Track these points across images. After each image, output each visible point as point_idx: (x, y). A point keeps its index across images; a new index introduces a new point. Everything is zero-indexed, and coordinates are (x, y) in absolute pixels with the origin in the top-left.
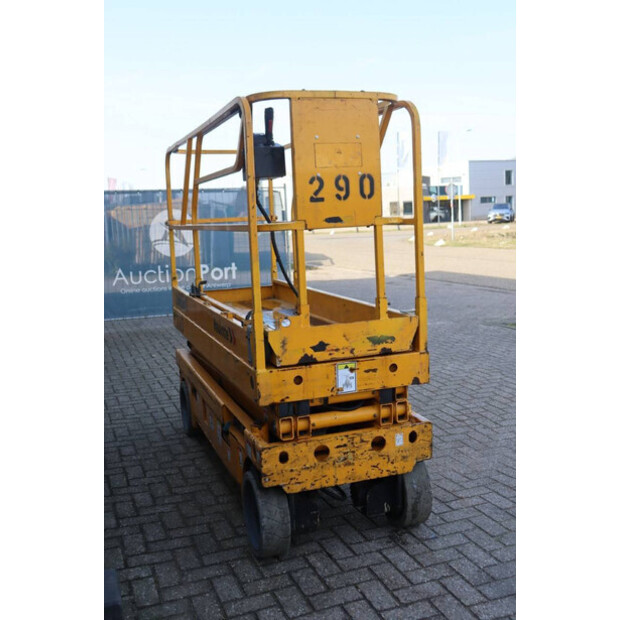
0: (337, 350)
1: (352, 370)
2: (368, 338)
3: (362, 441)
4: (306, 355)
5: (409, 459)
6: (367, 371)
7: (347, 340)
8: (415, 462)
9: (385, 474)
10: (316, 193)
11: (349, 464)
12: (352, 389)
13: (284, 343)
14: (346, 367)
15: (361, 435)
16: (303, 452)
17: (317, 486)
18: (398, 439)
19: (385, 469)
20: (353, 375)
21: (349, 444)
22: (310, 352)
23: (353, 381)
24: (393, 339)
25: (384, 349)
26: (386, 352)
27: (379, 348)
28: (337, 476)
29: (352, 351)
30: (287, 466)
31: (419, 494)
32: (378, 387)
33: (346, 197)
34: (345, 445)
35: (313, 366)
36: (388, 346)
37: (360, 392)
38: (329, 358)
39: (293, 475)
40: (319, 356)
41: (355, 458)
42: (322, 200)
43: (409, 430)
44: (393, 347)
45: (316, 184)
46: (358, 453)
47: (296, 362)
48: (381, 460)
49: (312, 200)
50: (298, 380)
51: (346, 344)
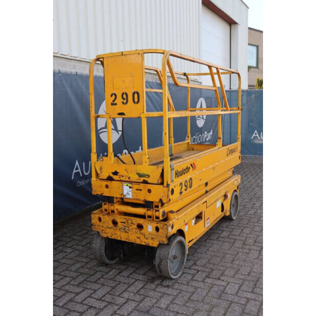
0: (123, 176)
1: (130, 187)
2: (137, 173)
3: (132, 223)
4: (110, 176)
5: (155, 240)
6: (137, 190)
7: (127, 172)
8: (158, 243)
9: (143, 244)
10: (114, 101)
11: (126, 232)
12: (130, 196)
13: (101, 169)
14: (127, 185)
15: (131, 220)
16: (108, 220)
17: (113, 237)
18: (150, 228)
19: (143, 241)
20: (131, 190)
21: (126, 223)
22: (111, 175)
23: (130, 193)
24: (149, 176)
25: (144, 180)
26: (145, 182)
27: (142, 179)
28: (122, 236)
29: (129, 178)
30: (101, 224)
31: (161, 261)
32: (142, 199)
33: (126, 103)
34: (124, 223)
35: (113, 181)
36: (146, 179)
37: (134, 199)
38: (119, 179)
39: (103, 228)
40: (115, 177)
41: (129, 230)
42: (116, 104)
43: (155, 225)
44: (149, 180)
45: (114, 96)
46: (130, 228)
47: (106, 178)
48: (141, 235)
49: (112, 104)
50: (107, 186)
51: (126, 174)
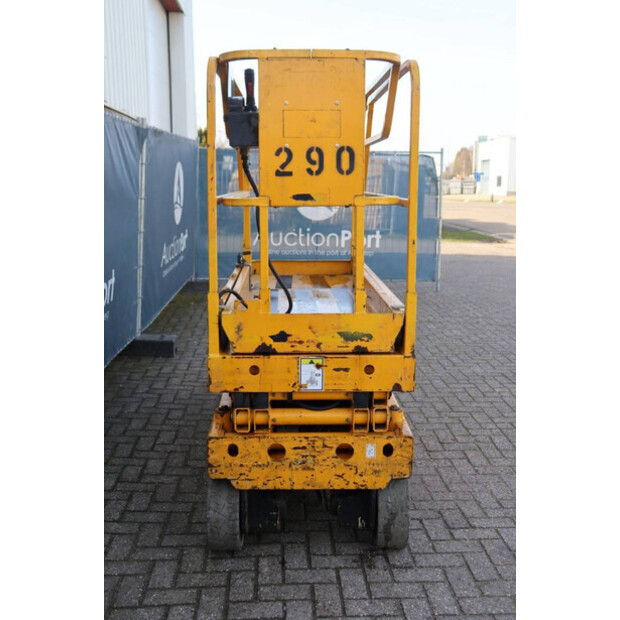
0: (301, 342)
1: (318, 366)
2: (340, 333)
3: (325, 446)
4: (264, 344)
5: (382, 474)
6: (337, 370)
7: (314, 333)
8: (389, 479)
9: (352, 487)
10: (283, 166)
11: (309, 469)
12: (319, 387)
13: (239, 329)
14: (312, 362)
15: (324, 439)
16: (255, 448)
17: (270, 486)
18: (369, 450)
19: (352, 482)
20: (319, 371)
21: (309, 447)
22: (269, 342)
23: (319, 379)
24: (370, 337)
25: (358, 347)
26: (360, 351)
27: (352, 346)
28: (294, 480)
29: (318, 346)
30: (237, 460)
31: (393, 515)
32: (350, 388)
33: (319, 172)
34: (304, 448)
35: (272, 357)
36: (363, 344)
37: (327, 391)
38: (291, 350)
39: (243, 470)
40: (279, 346)
41: (315, 463)
42: (290, 174)
43: (384, 442)
44: (370, 346)
45: (284, 156)
46: (320, 458)
47: (252, 350)
48: (346, 470)
49: (278, 173)
50: (255, 370)
51: (311, 337)
